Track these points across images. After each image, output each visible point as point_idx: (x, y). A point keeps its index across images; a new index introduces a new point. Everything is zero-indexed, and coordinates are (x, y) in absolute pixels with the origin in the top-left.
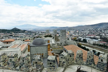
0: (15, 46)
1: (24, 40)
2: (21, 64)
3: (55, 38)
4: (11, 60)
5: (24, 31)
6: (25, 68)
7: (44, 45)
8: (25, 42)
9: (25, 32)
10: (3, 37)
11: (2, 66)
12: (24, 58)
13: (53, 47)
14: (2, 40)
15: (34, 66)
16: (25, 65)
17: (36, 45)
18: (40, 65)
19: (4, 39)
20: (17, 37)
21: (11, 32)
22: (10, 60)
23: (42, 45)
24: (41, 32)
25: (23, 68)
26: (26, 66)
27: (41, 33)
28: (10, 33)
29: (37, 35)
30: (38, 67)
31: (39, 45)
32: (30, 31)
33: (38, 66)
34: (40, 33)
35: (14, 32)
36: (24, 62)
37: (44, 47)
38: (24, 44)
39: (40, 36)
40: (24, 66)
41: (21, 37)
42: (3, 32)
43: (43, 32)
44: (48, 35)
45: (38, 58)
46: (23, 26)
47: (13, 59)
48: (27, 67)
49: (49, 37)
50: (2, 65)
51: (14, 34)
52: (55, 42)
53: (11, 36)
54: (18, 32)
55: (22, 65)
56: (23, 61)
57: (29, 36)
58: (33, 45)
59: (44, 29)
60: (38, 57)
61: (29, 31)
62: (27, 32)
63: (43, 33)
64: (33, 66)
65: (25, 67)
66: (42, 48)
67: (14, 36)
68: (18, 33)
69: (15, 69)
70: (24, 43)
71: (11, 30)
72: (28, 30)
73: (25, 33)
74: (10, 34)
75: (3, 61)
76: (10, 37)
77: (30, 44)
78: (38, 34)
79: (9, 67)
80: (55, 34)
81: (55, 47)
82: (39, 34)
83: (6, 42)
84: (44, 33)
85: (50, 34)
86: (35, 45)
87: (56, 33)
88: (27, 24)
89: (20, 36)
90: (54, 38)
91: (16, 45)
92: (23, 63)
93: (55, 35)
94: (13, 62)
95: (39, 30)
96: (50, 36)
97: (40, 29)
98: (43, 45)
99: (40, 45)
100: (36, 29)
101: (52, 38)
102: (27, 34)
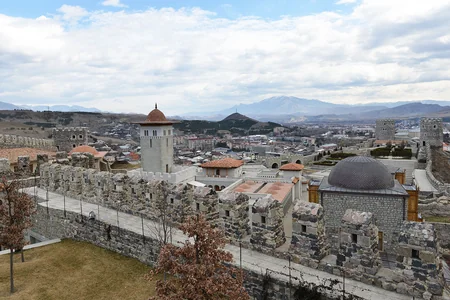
0: (246, 188)
1: (275, 166)
2: (344, 249)
3: (433, 164)
4: (304, 228)
5: (269, 128)
6: (360, 268)
7: (389, 192)
8: (281, 173)
9: (276, 130)
10: (194, 151)
11: (271, 246)
12: (358, 227)
13: (426, 208)
14: (193, 160)
15: (403, 267)
16: (363, 257)
17: (349, 191)
18: (431, 267)
19: (199, 158)
20: (244, 150)
21: (220, 132)
22: (301, 228)
23: (377, 192)
24: (349, 133)
25: (351, 265)
26: (368, 259)
27: (346, 137)
28: (219, 135)
29: (327, 145)
30: (426, 273)
31: (362, 189)
32: (295, 128)
33: (425, 267)
34: (340, 136)
35: (233, 133)
36: (359, 244)
37: (386, 201)
38: (279, 180)
39: (346, 150)
40: (355, 257)
41: (260, 152)
42: (193, 132)
43: (355, 129)
44: (389, 146)
45: (426, 237)
46: (265, 103)
47: (312, 224)
48: (371, 264)
49: (394, 154)
50: (269, 242)
51: (229, 137)
52: (436, 186)
53: (221, 145)
54: (246, 131)
55: (349, 255)
56: (355, 237)
57: (292, 150)
58: (333, 189)
59: (362, 118)
60: (424, 231)
61: (292, 127)
62: (283, 129)
63: (356, 134)
64: (398, 266)
65: (362, 263)
66: (375, 205)
67: (230, 145)
68: (245, 135)
69: (317, 265)
70: (277, 175)
71: (219, 122)
72: (286, 122)
73: (275, 135)
74: (219, 140)
75: (273, 229)
76: (218, 150)
77: (315, 184)
78: (329, 141)
79: (296, 253)
80: (434, 142)
81: (436, 212)
82: (336, 141)
83: (213, 168)
84: (361, 134)
85: (398, 142)
86: (344, 190)
87: (438, 138)
88: (279, 98)
89: (255, 148)
90: (423, 162)
91: (250, 184)
92: (354, 246)
93: (432, 147)
94: (311, 236)
95: (338, 123)
96: (403, 152)
97: (342, 116)
98: (383, 192)
99: (369, 189)
100: (321, 119)
101: (414, 160)
102: (283, 140)
